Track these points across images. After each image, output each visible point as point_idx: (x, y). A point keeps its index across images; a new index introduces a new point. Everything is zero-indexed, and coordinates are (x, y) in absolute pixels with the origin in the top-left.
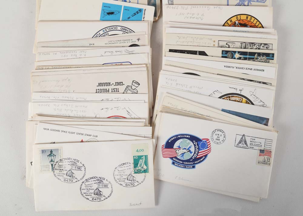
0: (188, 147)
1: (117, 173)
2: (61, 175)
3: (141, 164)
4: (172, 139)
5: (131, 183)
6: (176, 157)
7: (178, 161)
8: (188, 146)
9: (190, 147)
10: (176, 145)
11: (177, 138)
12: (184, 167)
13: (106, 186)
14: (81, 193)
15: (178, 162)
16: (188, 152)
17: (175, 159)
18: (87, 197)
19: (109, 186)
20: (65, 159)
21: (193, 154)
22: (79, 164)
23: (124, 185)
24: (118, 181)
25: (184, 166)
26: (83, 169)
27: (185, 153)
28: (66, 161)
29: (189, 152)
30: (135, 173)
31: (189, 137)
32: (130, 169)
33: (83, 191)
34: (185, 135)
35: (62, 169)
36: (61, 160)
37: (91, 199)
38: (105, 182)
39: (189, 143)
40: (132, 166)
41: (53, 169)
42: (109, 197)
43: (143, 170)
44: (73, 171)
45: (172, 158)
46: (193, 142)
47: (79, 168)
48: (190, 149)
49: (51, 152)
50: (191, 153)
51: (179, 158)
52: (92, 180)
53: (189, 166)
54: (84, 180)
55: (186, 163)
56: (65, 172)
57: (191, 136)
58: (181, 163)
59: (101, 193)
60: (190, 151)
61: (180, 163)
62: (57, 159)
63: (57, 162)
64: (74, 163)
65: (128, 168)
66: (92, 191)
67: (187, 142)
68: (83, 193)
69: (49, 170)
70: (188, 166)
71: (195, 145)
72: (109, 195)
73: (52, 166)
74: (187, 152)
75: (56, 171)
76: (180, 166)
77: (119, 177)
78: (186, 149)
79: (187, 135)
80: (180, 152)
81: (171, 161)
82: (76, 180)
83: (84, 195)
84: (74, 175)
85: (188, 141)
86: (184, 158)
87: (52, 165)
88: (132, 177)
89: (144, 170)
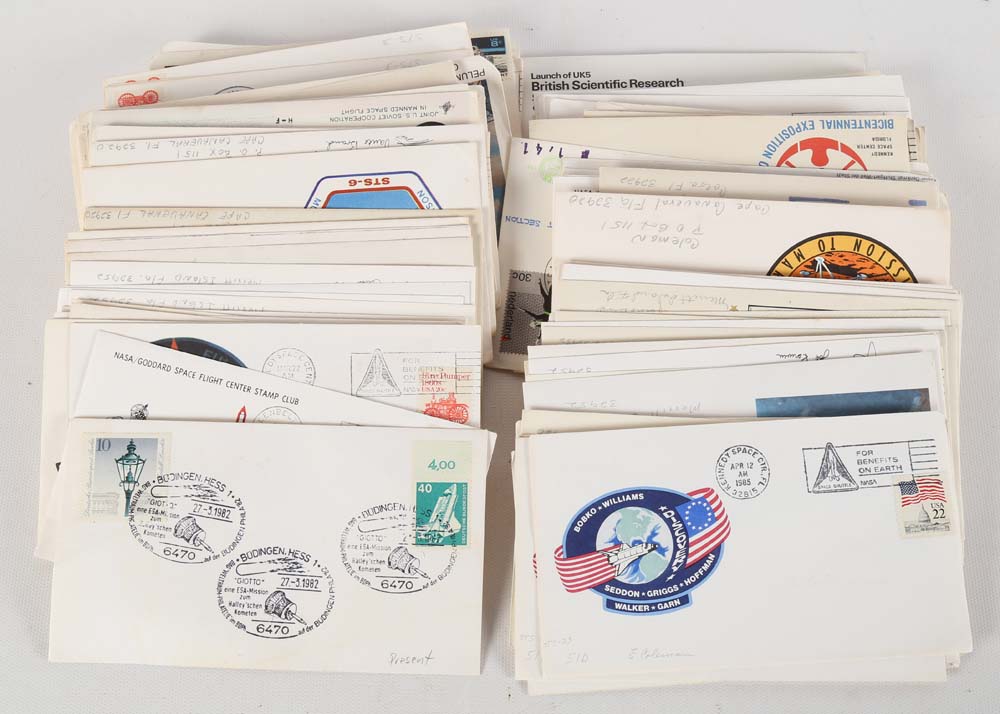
0: (649, 534)
1: (353, 538)
2: (156, 530)
3: (442, 514)
4: (584, 519)
5: (401, 577)
6: (613, 582)
7: (623, 592)
8: (645, 532)
9: (654, 534)
10: (603, 537)
11: (599, 512)
12: (651, 611)
13: (310, 584)
14: (221, 601)
15: (627, 597)
16: (650, 551)
17: (612, 590)
18: (238, 618)
19: (323, 584)
20: (176, 476)
21: (669, 554)
22: (223, 498)
23: (376, 583)
24: (355, 567)
25: (650, 605)
26: (235, 515)
27: (640, 557)
28: (179, 482)
29: (654, 552)
30: (419, 543)
31: (642, 497)
32: (400, 529)
33: (227, 597)
34: (625, 494)
35: (160, 509)
36: (161, 478)
37: (252, 627)
38: (308, 568)
39: (647, 521)
40: (411, 516)
41: (130, 508)
42: (317, 623)
43: (447, 534)
44: (200, 521)
45: (599, 588)
46: (660, 513)
47: (223, 513)
48: (655, 539)
49: (131, 447)
50: (662, 551)
51: (626, 581)
52: (264, 557)
53: (667, 602)
54: (235, 555)
55: (655, 593)
56: (172, 523)
57: (645, 492)
58: (636, 598)
59: (292, 609)
60: (656, 547)
61: (632, 598)
62: (147, 475)
63: (147, 485)
64: (206, 491)
65: (395, 523)
66: (261, 599)
67: (639, 517)
68: (226, 604)
69: (116, 513)
70: (663, 603)
71: (669, 522)
72: (318, 617)
73: (128, 498)
74: (646, 551)
75: (138, 516)
76: (634, 608)
77: (358, 554)
78: (640, 542)
79: (630, 493)
80: (623, 558)
81: (599, 599)
82: (207, 554)
83: (231, 610)
84: (201, 535)
85: (643, 512)
86: (642, 578)
87: (128, 494)
88: (407, 557)
89: (452, 537)
